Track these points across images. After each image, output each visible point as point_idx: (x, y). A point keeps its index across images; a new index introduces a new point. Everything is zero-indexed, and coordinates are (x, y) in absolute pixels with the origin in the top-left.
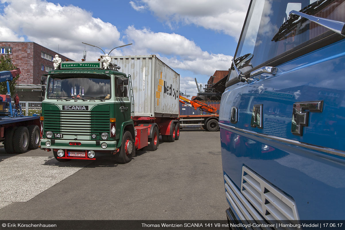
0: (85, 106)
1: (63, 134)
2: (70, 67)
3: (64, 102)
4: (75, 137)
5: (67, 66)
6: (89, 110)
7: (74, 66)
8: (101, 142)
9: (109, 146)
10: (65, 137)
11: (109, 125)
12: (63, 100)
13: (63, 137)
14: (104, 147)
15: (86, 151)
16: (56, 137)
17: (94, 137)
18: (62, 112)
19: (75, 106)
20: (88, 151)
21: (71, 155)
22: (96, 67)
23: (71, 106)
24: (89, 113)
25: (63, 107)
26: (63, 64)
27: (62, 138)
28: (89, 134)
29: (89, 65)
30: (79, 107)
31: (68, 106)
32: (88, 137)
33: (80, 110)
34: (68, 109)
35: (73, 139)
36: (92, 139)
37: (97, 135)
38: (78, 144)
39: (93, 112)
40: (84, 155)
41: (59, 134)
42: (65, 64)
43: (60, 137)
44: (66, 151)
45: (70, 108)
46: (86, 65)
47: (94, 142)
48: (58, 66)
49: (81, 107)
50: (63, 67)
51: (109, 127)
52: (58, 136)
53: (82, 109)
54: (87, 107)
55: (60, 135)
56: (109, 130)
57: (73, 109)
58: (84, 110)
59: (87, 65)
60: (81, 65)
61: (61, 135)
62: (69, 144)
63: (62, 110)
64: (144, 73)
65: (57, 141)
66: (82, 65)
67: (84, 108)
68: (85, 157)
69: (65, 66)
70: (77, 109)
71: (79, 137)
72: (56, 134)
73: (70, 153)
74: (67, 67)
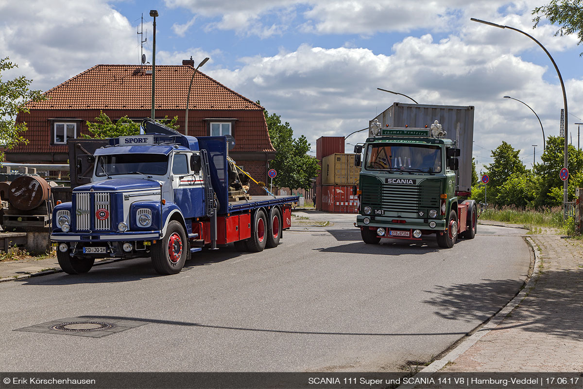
0: (412, 180)
1: (384, 211)
2: (393, 134)
3: (387, 175)
4: (399, 214)
5: (388, 132)
6: (417, 185)
8: (430, 221)
9: (437, 225)
10: (387, 214)
11: (440, 202)
12: (386, 172)
13: (384, 214)
14: (433, 226)
15: (411, 230)
16: (376, 213)
17: (421, 214)
18: (385, 186)
19: (401, 180)
20: (414, 230)
21: (393, 233)
22: (423, 135)
23: (396, 180)
24: (417, 188)
25: (387, 180)
28: (415, 211)
30: (405, 180)
31: (392, 179)
32: (415, 215)
33: (406, 184)
34: (392, 183)
35: (397, 216)
36: (419, 217)
37: (425, 213)
38: (402, 222)
39: (421, 186)
40: (408, 235)
43: (381, 214)
44: (387, 229)
46: (412, 133)
47: (422, 221)
49: (407, 180)
50: (383, 133)
51: (440, 204)
53: (409, 183)
54: (414, 181)
55: (381, 212)
56: (439, 208)
57: (398, 183)
58: (411, 184)
60: (405, 132)
61: (383, 211)
62: (392, 221)
63: (385, 183)
64: (457, 130)
65: (377, 218)
66: (407, 133)
67: (411, 182)
68: (410, 237)
70: (403, 183)
71: (403, 215)
72: (376, 211)
73: (392, 231)
74: (388, 134)
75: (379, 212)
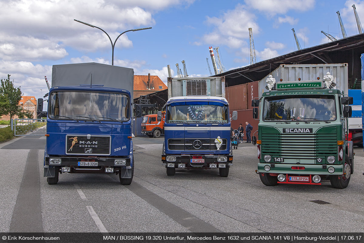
0: (309, 129)
1: (284, 158)
2: (287, 87)
3: (284, 125)
4: (298, 161)
5: (283, 86)
6: (313, 133)
7: (291, 87)
8: (328, 166)
9: (336, 170)
10: (286, 161)
11: (337, 148)
12: (283, 123)
13: (283, 161)
14: (331, 171)
15: (310, 176)
16: (276, 161)
17: (320, 160)
18: (282, 136)
19: (298, 129)
20: (313, 175)
21: (293, 179)
22: (316, 86)
23: (293, 129)
24: (313, 136)
25: (284, 130)
26: (278, 85)
27: (283, 163)
28: (314, 157)
29: (309, 85)
30: (302, 129)
31: (290, 129)
32: (313, 161)
33: (303, 132)
34: (289, 132)
35: (296, 163)
36: (317, 163)
37: (323, 159)
38: (301, 168)
39: (318, 134)
40: (307, 180)
41: (279, 158)
42: (280, 85)
43: (281, 161)
44: (287, 175)
45: (292, 131)
46: (305, 85)
47: (320, 166)
48: (272, 87)
49: (304, 129)
50: (278, 87)
51: (337, 150)
52: (278, 160)
53: (306, 132)
54: (311, 130)
55: (281, 160)
56: (336, 153)
57: (295, 132)
58: (308, 132)
59: (307, 85)
60: (299, 85)
61: (282, 159)
62: (291, 168)
63: (282, 133)
65: (277, 165)
66: (301, 85)
67: (308, 131)
68: (309, 182)
69: (281, 87)
70: (300, 132)
71: (302, 161)
72: (275, 158)
73: (292, 177)
74: (283, 88)
75: (279, 160)
